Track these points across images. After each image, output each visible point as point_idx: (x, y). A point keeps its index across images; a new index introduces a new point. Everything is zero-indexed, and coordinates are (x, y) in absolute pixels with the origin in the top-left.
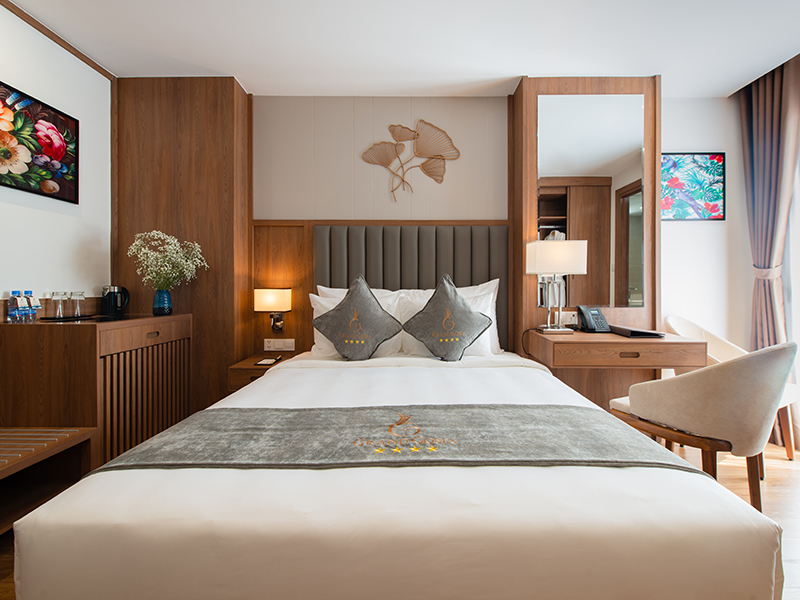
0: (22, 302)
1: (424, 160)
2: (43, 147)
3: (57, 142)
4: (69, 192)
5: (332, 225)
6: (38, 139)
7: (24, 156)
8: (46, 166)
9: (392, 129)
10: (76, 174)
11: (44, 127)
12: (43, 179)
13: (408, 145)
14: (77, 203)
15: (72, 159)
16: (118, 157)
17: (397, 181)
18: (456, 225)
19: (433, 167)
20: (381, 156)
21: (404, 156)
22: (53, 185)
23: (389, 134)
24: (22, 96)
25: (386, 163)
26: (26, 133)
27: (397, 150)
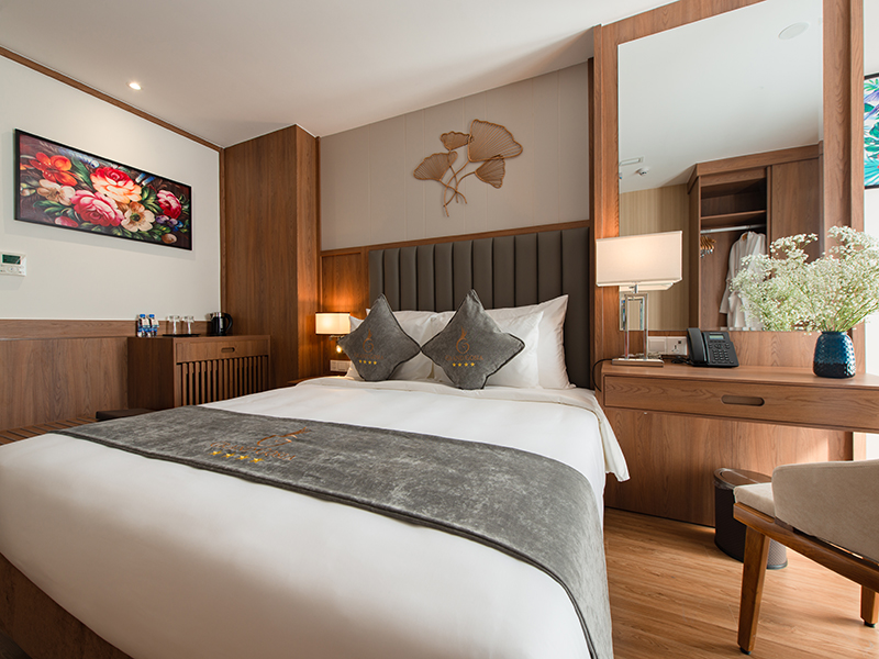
0: (145, 322)
1: (478, 165)
2: (165, 210)
3: (174, 205)
4: (185, 242)
5: (385, 248)
6: (159, 204)
7: (149, 217)
8: (166, 224)
9: (444, 138)
10: (189, 228)
11: (164, 195)
12: (164, 233)
13: (462, 152)
14: (190, 249)
15: (185, 216)
16: (226, 211)
17: (450, 194)
18: (515, 235)
19: (490, 171)
20: (432, 170)
21: (456, 167)
22: (172, 237)
23: (441, 144)
24: (147, 175)
25: (437, 177)
26: (151, 201)
27: (449, 159)
